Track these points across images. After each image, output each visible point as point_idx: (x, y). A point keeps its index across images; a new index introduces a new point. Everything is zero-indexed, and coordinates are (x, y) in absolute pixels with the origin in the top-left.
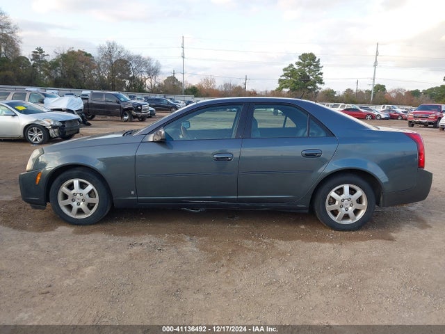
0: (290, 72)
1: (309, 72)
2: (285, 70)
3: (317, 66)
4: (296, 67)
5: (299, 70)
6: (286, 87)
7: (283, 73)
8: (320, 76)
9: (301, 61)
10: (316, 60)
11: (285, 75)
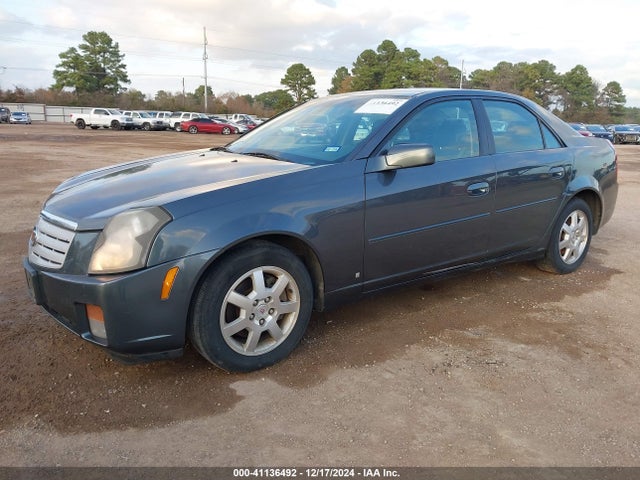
0: (72, 60)
1: (104, 62)
2: (62, 56)
3: (115, 54)
4: (81, 52)
5: (87, 58)
6: (70, 84)
7: (60, 61)
8: (122, 69)
9: (88, 44)
10: (113, 45)
11: (64, 64)
